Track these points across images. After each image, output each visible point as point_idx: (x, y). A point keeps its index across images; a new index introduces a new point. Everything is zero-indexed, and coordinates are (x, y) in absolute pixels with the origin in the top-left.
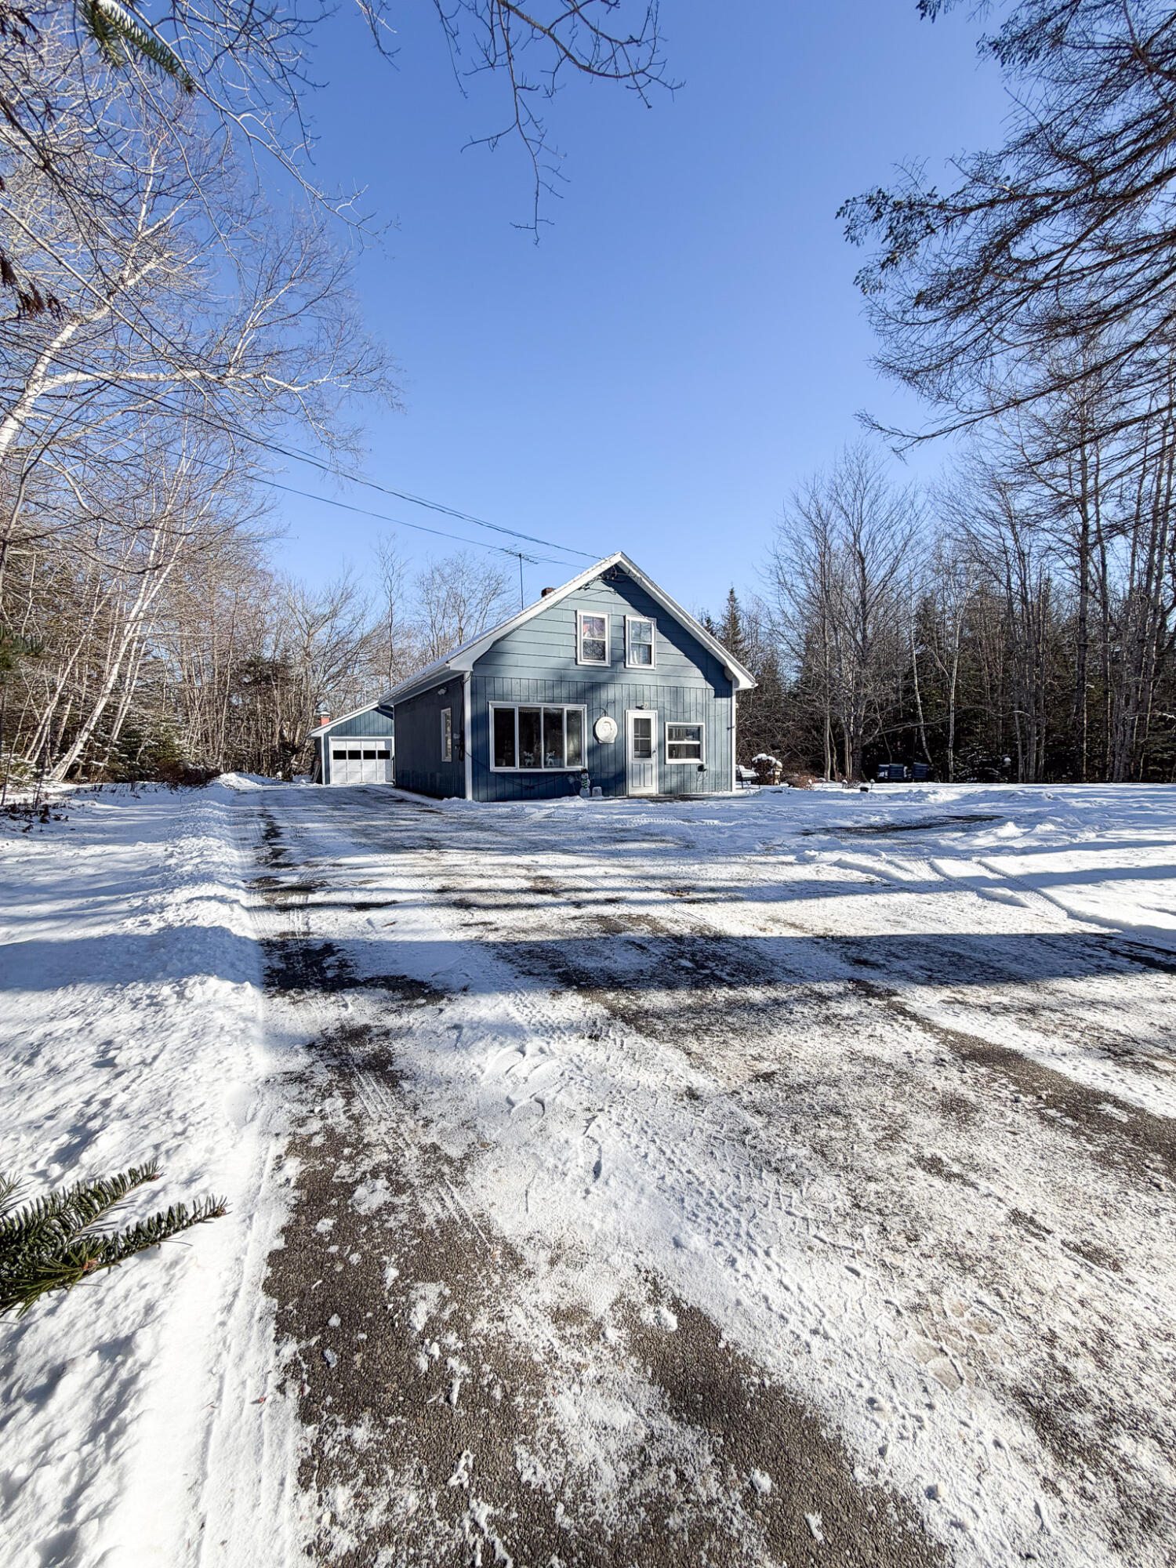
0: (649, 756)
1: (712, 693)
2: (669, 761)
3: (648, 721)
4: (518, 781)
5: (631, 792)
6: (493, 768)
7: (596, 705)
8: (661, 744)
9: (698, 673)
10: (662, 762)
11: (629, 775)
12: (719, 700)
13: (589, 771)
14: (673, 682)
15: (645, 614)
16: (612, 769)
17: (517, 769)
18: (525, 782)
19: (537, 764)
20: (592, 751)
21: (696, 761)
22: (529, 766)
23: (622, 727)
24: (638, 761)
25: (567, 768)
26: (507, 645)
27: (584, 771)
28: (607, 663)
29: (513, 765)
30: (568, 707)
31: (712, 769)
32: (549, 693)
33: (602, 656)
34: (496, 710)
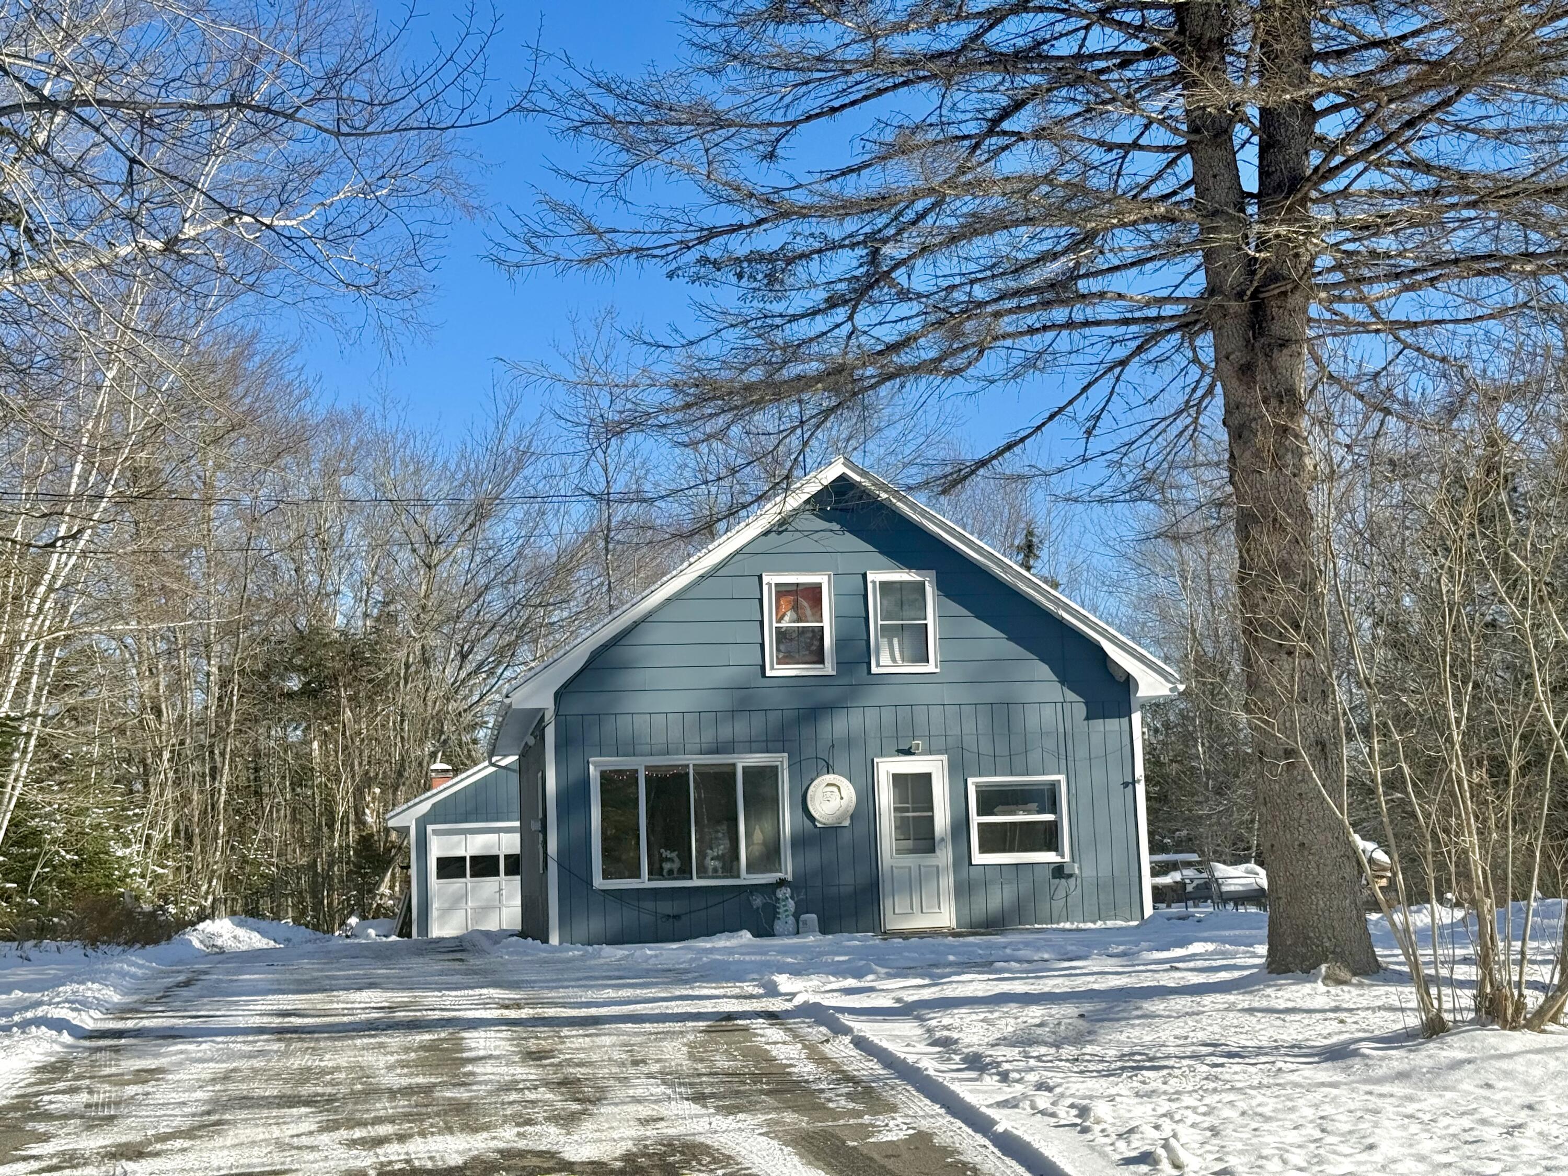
0: (932, 850)
1: (1081, 709)
2: (979, 858)
3: (926, 778)
4: (649, 905)
5: (893, 924)
6: (599, 882)
7: (808, 752)
8: (960, 826)
9: (1043, 670)
10: (963, 858)
11: (885, 887)
12: (1098, 724)
13: (796, 885)
14: (990, 693)
15: (909, 565)
16: (847, 880)
17: (644, 882)
18: (666, 907)
19: (685, 872)
20: (800, 842)
21: (1050, 857)
22: (671, 875)
23: (867, 795)
24: (911, 860)
25: (747, 878)
26: (623, 652)
27: (782, 883)
28: (829, 668)
29: (638, 876)
30: (745, 761)
31: (1089, 872)
32: (708, 736)
33: (820, 658)
34: (604, 775)
